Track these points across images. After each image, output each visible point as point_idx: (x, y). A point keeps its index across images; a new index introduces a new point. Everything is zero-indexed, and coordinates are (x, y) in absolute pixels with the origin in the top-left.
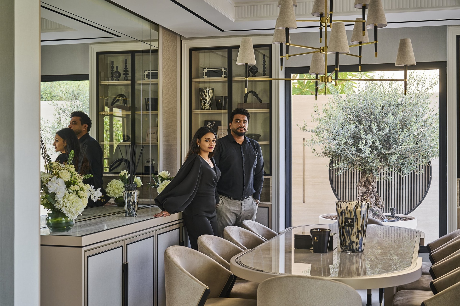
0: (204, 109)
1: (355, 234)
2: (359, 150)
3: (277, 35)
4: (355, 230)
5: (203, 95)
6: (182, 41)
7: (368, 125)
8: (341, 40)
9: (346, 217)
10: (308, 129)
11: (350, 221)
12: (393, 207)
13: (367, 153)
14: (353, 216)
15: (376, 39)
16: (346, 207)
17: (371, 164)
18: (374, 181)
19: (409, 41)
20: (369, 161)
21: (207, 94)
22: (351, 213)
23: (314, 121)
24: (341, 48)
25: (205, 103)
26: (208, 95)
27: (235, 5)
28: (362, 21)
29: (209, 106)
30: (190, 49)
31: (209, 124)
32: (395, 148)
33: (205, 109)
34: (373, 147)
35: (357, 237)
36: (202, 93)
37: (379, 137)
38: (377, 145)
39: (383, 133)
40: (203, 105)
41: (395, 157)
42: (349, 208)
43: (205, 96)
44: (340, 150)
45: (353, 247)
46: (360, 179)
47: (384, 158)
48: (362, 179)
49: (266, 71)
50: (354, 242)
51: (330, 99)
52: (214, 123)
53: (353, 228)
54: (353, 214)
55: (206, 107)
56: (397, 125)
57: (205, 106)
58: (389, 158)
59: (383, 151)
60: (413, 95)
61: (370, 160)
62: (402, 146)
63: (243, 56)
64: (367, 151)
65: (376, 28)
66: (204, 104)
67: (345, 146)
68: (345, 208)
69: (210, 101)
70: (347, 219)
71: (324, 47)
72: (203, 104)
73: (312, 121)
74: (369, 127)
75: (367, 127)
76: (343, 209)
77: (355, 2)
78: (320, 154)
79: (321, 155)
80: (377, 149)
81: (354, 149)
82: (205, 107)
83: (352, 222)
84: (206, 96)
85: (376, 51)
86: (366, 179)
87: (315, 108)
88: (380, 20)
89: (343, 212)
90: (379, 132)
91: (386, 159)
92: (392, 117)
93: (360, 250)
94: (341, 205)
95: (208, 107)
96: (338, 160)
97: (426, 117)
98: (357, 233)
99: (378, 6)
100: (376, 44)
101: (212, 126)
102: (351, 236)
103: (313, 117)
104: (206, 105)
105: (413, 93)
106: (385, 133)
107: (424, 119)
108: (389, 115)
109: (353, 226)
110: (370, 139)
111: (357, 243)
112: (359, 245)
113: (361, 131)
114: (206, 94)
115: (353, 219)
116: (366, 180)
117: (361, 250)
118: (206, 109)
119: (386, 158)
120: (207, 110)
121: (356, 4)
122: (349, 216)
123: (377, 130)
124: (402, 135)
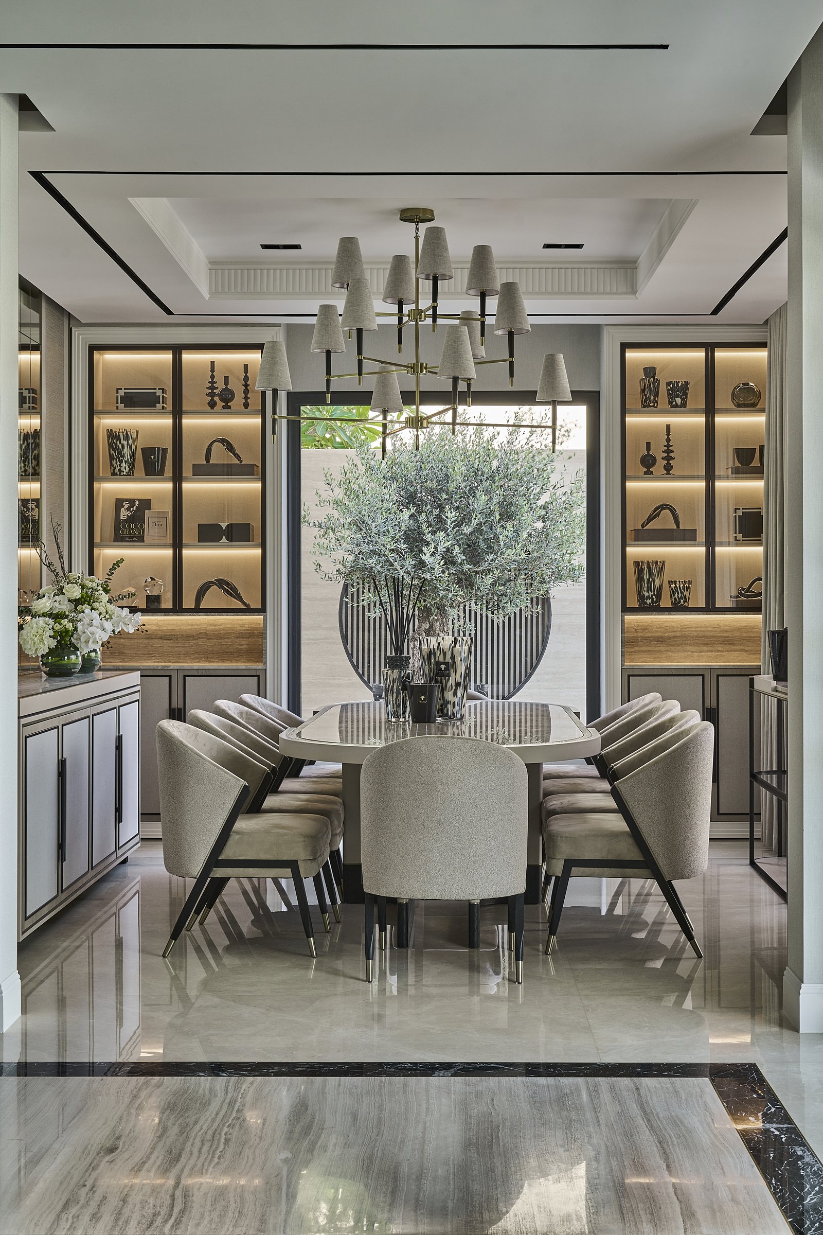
0: (118, 473)
1: (451, 690)
2: (421, 564)
3: (323, 336)
4: (451, 681)
5: (116, 444)
6: (73, 330)
7: (434, 513)
8: (464, 356)
9: (437, 660)
10: (311, 521)
11: (443, 667)
12: (484, 682)
13: (436, 571)
14: (449, 659)
15: (511, 354)
16: (437, 645)
17: (442, 593)
18: (445, 629)
19: (561, 358)
20: (439, 586)
21: (125, 443)
22: (445, 654)
23: (322, 504)
24: (464, 370)
25: (121, 462)
26: (128, 444)
27: (210, 266)
28: (478, 320)
29: (129, 467)
30: (89, 347)
31: (126, 507)
32: (489, 560)
33: (120, 473)
34: (448, 560)
35: (455, 694)
36: (115, 441)
37: (457, 538)
38: (455, 554)
39: (467, 530)
40: (115, 465)
41: (489, 580)
42: (441, 647)
43: (120, 448)
44: (381, 565)
45: (448, 710)
46: (416, 627)
47: (465, 581)
48: (420, 627)
49: (249, 398)
50: (449, 702)
51: (349, 458)
52: (137, 503)
53: (449, 679)
54: (449, 655)
55: (122, 469)
56: (492, 513)
57: (120, 466)
58: (478, 581)
59: (466, 567)
60: (522, 455)
61: (441, 584)
62: (505, 557)
63: (271, 375)
64: (437, 566)
65: (511, 334)
66: (118, 463)
67: (392, 555)
68: (436, 647)
69: (131, 458)
70: (438, 664)
71: (414, 364)
72: (116, 463)
73: (317, 505)
74: (438, 516)
75: (432, 518)
76: (432, 647)
77: (468, 284)
78: (331, 576)
79: (332, 578)
80: (453, 563)
81: (410, 562)
82: (120, 471)
83: (447, 669)
84: (123, 446)
85: (512, 375)
86: (428, 626)
87: (326, 476)
88: (520, 323)
89: (431, 653)
90: (457, 528)
91: (471, 585)
92: (484, 498)
93: (459, 716)
94: (429, 641)
95: (128, 469)
96: (369, 586)
97: (545, 498)
98: (454, 688)
99: (515, 298)
100: (511, 364)
101: (133, 510)
102: (445, 692)
103: (320, 496)
104: (123, 464)
105: (523, 451)
106: (470, 530)
107: (541, 502)
108: (478, 493)
109: (449, 675)
110: (443, 541)
111: (454, 703)
112: (457, 708)
113: (424, 526)
114: (122, 442)
115: (447, 664)
116: (430, 627)
117: (461, 715)
118: (122, 474)
119: (471, 582)
120: (125, 475)
121: (469, 288)
122: (441, 659)
123: (453, 524)
124: (505, 534)
